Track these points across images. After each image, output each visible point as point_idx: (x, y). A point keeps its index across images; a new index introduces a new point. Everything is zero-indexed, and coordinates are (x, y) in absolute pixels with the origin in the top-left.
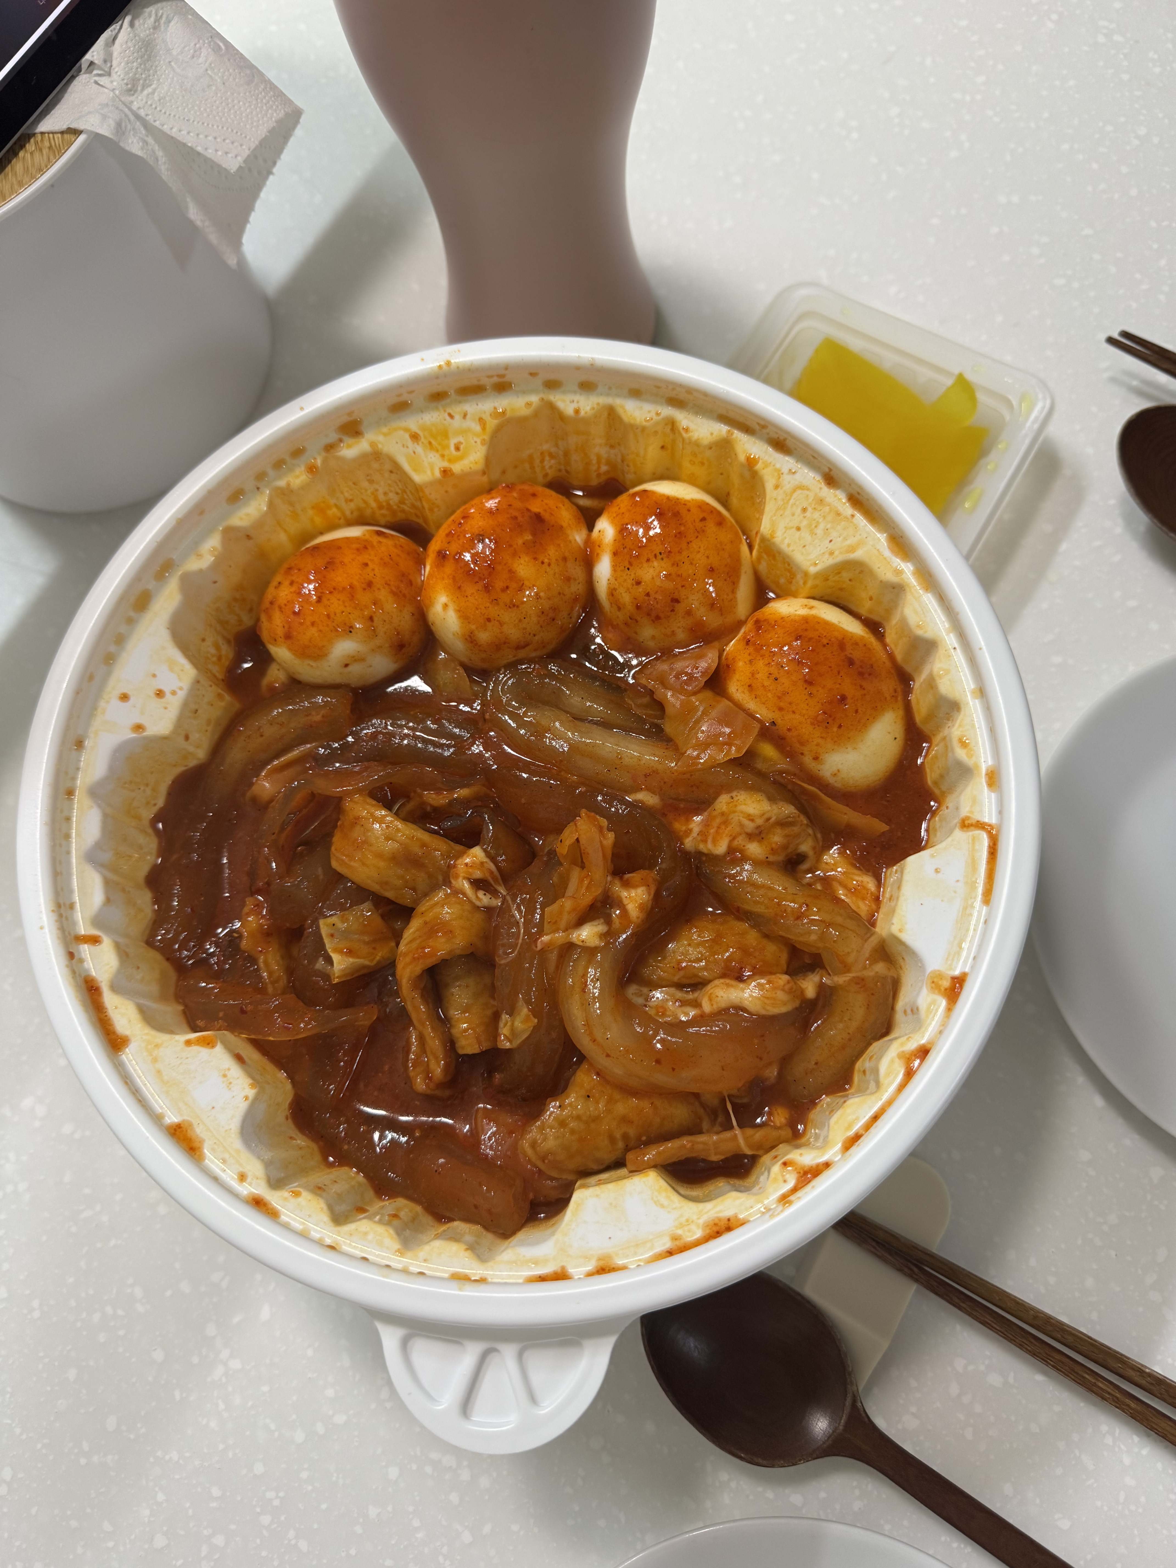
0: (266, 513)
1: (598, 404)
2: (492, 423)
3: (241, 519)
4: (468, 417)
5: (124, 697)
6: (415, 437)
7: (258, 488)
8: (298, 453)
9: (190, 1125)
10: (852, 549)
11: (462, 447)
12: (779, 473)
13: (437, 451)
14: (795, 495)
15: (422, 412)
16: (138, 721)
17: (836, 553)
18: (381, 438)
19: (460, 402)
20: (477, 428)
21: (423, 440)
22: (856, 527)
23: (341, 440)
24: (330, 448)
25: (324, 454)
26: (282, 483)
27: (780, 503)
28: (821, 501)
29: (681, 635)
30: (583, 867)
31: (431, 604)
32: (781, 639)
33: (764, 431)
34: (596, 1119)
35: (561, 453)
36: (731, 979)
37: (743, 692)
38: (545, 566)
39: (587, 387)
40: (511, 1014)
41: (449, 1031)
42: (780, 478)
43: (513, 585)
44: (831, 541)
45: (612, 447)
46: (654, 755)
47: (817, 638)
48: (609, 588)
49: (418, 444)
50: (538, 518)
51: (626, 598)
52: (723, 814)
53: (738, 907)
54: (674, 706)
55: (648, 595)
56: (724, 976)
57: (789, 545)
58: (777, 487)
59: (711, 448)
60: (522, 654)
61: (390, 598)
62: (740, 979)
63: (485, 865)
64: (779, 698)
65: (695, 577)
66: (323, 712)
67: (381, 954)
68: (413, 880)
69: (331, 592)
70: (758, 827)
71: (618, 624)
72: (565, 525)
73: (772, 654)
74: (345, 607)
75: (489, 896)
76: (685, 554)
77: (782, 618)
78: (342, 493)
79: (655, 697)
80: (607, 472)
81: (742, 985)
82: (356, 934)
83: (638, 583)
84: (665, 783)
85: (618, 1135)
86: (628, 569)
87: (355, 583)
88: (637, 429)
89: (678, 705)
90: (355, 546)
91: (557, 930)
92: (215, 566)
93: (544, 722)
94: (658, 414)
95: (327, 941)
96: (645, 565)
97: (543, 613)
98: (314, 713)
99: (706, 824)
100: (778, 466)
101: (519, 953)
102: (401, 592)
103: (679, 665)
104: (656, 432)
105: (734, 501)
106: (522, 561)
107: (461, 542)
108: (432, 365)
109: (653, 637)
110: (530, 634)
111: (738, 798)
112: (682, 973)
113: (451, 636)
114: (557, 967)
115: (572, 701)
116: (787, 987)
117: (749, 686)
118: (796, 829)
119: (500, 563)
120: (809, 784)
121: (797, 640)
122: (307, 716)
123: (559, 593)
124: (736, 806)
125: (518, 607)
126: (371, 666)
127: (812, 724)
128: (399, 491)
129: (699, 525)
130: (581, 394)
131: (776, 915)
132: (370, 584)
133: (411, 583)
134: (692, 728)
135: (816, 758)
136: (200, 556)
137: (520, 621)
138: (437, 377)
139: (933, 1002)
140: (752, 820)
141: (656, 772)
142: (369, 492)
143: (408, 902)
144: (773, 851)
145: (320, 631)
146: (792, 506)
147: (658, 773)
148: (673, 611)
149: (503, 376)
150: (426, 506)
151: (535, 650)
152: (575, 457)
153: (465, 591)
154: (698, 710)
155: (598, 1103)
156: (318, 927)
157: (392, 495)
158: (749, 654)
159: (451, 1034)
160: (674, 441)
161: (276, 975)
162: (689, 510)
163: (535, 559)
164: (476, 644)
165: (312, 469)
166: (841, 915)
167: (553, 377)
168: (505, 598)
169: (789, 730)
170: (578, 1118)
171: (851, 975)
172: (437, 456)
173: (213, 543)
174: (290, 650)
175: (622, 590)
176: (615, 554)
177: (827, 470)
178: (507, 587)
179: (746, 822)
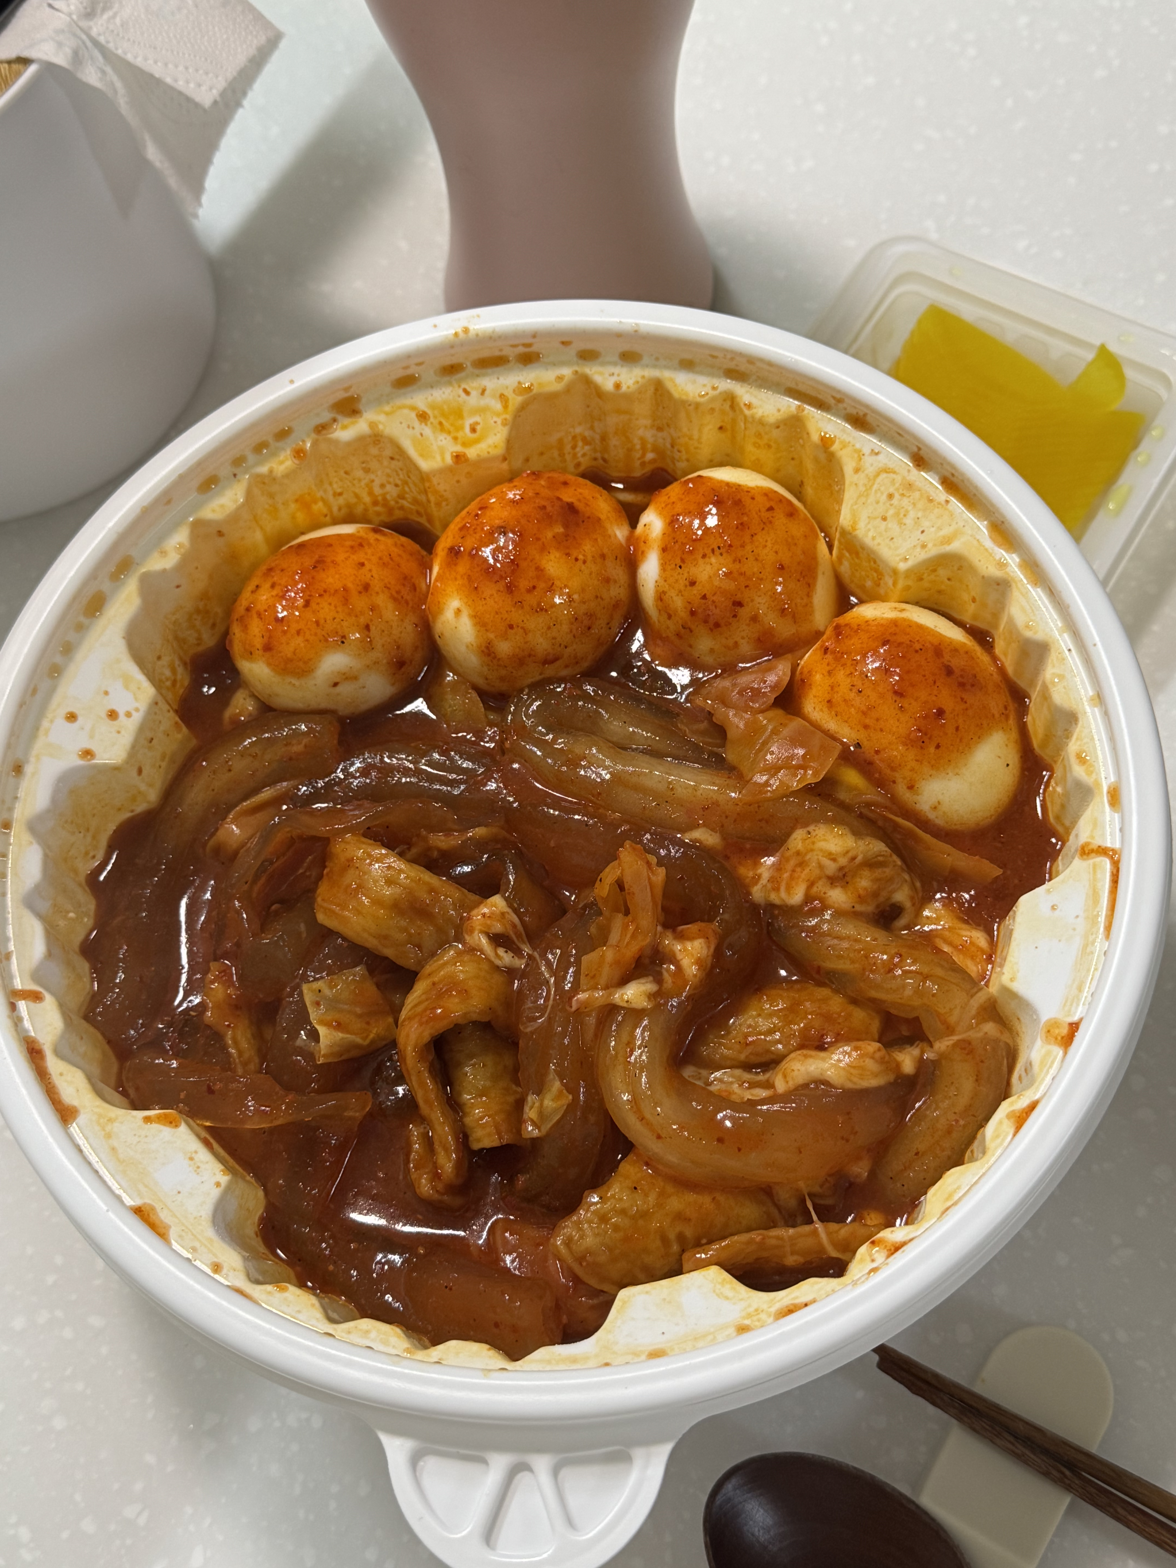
0: (243, 505)
1: (643, 377)
2: (516, 400)
3: (214, 511)
4: (487, 392)
5: (72, 717)
6: (423, 417)
7: (235, 475)
8: (283, 434)
9: (153, 1209)
10: (948, 540)
11: (478, 428)
12: (860, 455)
13: (449, 432)
14: (879, 480)
15: (432, 387)
16: (87, 745)
17: (930, 545)
18: (382, 418)
19: (478, 376)
20: (498, 406)
21: (432, 419)
22: (952, 515)
23: (335, 420)
24: (321, 429)
25: (314, 436)
26: (264, 469)
27: (862, 489)
28: (910, 486)
29: (746, 648)
30: (627, 912)
31: (440, 611)
32: (865, 646)
33: (841, 406)
34: (644, 1215)
35: (597, 437)
36: (809, 1049)
37: (821, 710)
38: (580, 563)
39: (629, 358)
40: (539, 1092)
41: (461, 1120)
42: (860, 460)
43: (542, 585)
44: (923, 532)
45: (660, 429)
46: (714, 784)
47: (908, 642)
48: (657, 591)
49: (426, 425)
50: (571, 509)
51: (678, 603)
52: (798, 853)
53: (819, 967)
54: (737, 727)
55: (704, 597)
56: (801, 1047)
57: (874, 538)
58: (857, 470)
59: (778, 427)
60: (550, 671)
61: (390, 605)
62: (821, 1047)
63: (507, 916)
64: (864, 713)
65: (761, 576)
66: (305, 741)
67: (377, 1030)
68: (419, 934)
69: (320, 595)
70: (841, 869)
71: (667, 637)
72: (603, 517)
73: (855, 662)
74: (337, 612)
75: (511, 954)
76: (749, 548)
77: (867, 622)
78: (331, 484)
79: (715, 720)
80: (653, 461)
81: (822, 1054)
82: (347, 1004)
83: (693, 583)
84: (727, 817)
85: (672, 1236)
86: (680, 567)
87: (350, 585)
88: (690, 405)
89: (741, 725)
90: (348, 543)
91: (595, 988)
92: (180, 567)
93: (578, 750)
94: (714, 388)
95: (311, 1010)
96: (701, 561)
97: (576, 619)
98: (294, 742)
99: (778, 868)
100: (858, 446)
101: (549, 1018)
102: (402, 597)
103: (743, 680)
104: (712, 410)
105: (809, 491)
106: (552, 557)
107: (477, 536)
108: (445, 333)
109: (712, 651)
110: (560, 645)
111: (817, 832)
112: (749, 1050)
113: (463, 649)
114: (596, 1035)
115: (612, 727)
116: (878, 1055)
117: (829, 701)
118: (888, 871)
119: (526, 559)
120: (903, 819)
121: (884, 645)
122: (286, 745)
123: (597, 597)
124: (813, 843)
125: (546, 611)
126: (364, 687)
127: (905, 744)
128: (399, 482)
129: (765, 515)
130: (622, 366)
131: (864, 969)
132: (366, 587)
133: (414, 588)
134: (760, 750)
135: (911, 787)
136: (164, 553)
137: (549, 628)
138: (452, 347)
139: (1048, 1053)
140: (834, 860)
141: (716, 804)
142: (363, 483)
143: (409, 962)
144: (861, 899)
145: (307, 640)
146: (876, 491)
147: (718, 806)
148: (735, 616)
149: (529, 345)
150: (432, 499)
151: (567, 666)
152: (614, 441)
153: (483, 592)
154: (767, 729)
155: (646, 1195)
156: (301, 995)
157: (389, 488)
158: (828, 664)
159: (463, 1125)
160: (734, 421)
161: (246, 1055)
162: (753, 498)
163: (568, 555)
164: (495, 657)
165: (299, 453)
166: (942, 966)
167: (589, 346)
168: (531, 600)
169: (877, 752)
170: (623, 1212)
171: (955, 1038)
172: (449, 438)
173: (181, 538)
174: (269, 664)
175: (672, 593)
176: (664, 550)
177: (915, 449)
178: (534, 587)
179: (827, 862)
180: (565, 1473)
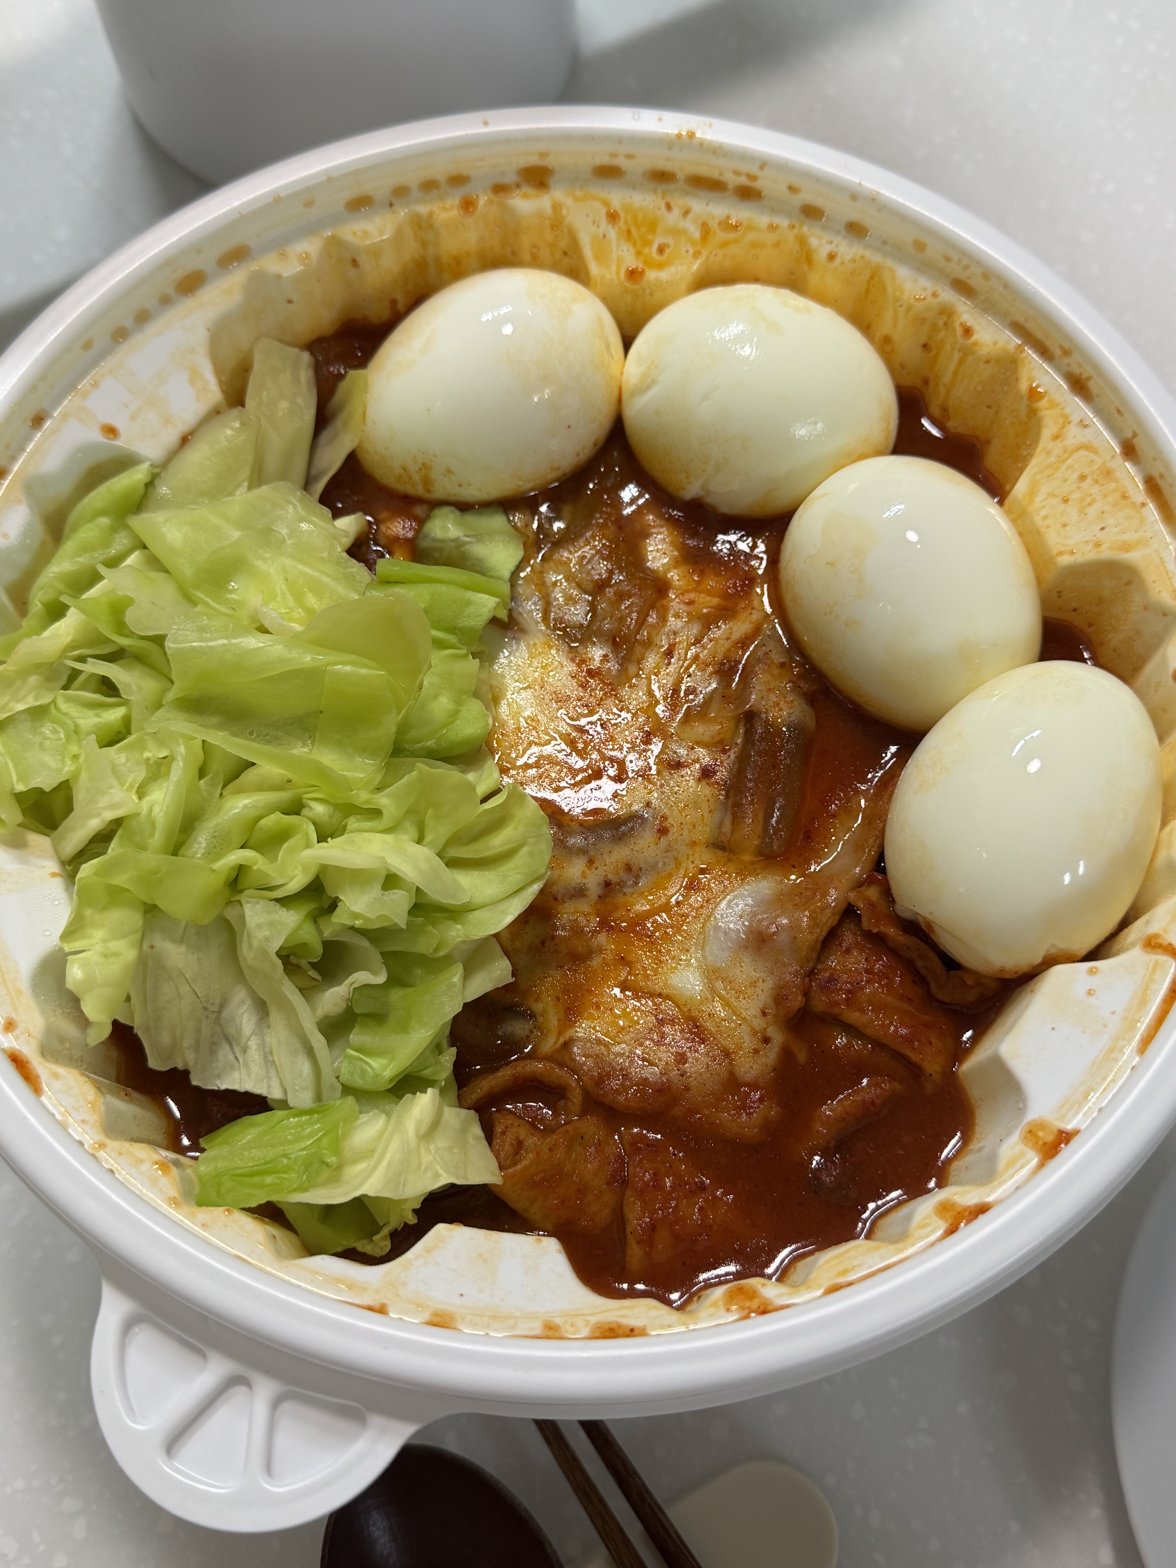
0: (388, 242)
1: (862, 257)
2: (717, 235)
3: (354, 234)
4: (690, 215)
8: (458, 181)
11: (667, 251)
12: (1067, 421)
13: (634, 245)
14: (1075, 456)
15: (634, 189)
16: (114, 422)
17: (1105, 547)
18: (569, 202)
19: (687, 194)
20: (696, 234)
21: (622, 224)
22: (1142, 521)
23: (518, 186)
24: (501, 189)
25: (491, 193)
26: (423, 209)
27: (1053, 459)
28: (1108, 473)
39: (855, 230)
42: (1064, 427)
44: (1102, 529)
49: (613, 228)
57: (1045, 518)
58: (1056, 437)
59: (987, 363)
88: (901, 306)
92: (300, 280)
94: (934, 295)
100: (1067, 411)
104: (923, 321)
108: (670, 131)
130: (845, 237)
136: (286, 257)
138: (670, 147)
139: (1022, 1154)
146: (1068, 468)
149: (754, 177)
160: (942, 340)
165: (467, 205)
167: (818, 201)
172: (632, 251)
173: (310, 248)
177: (1130, 435)
180: (288, 1406)
